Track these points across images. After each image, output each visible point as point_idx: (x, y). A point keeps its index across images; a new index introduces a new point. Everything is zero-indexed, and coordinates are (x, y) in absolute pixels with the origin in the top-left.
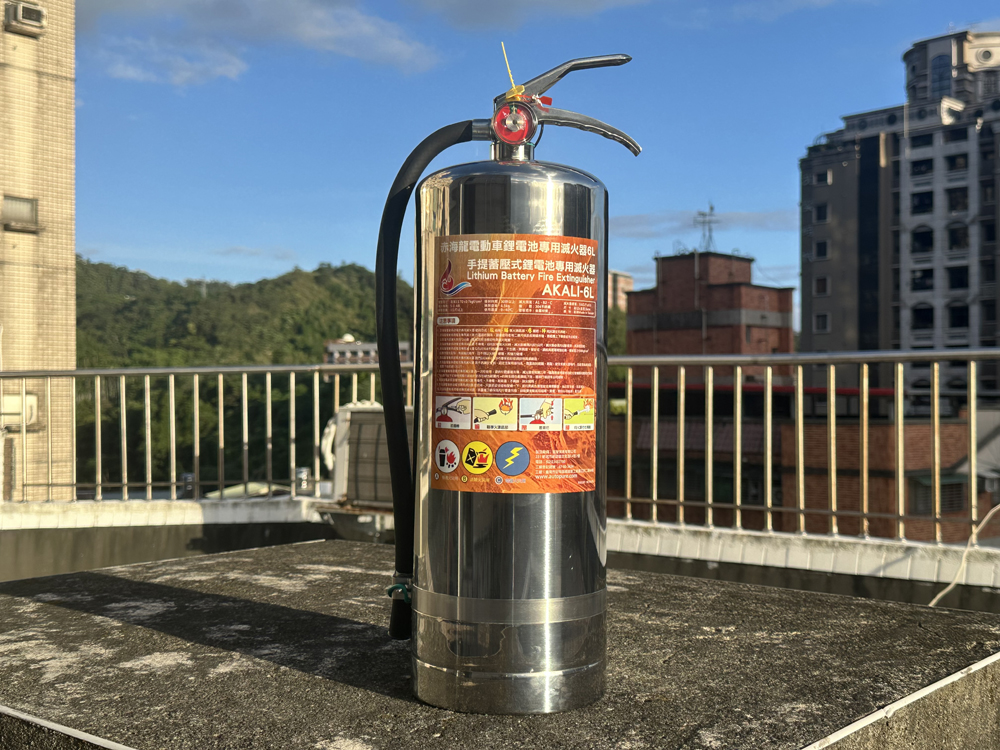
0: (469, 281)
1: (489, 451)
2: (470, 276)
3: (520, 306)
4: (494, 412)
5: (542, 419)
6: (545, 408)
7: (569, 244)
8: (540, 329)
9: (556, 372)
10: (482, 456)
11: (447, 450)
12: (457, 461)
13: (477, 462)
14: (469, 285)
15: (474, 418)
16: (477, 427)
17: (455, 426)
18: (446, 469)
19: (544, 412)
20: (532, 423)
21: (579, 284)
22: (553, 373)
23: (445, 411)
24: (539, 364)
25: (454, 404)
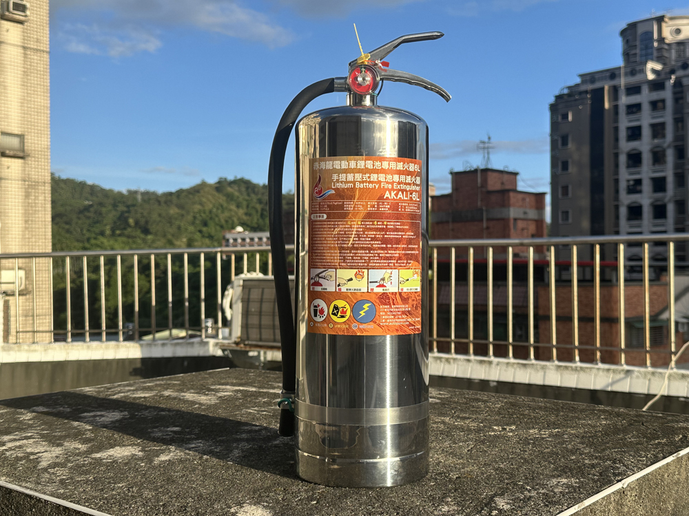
0: (333, 189)
1: (348, 306)
2: (334, 186)
3: (369, 206)
4: (351, 279)
5: (385, 284)
6: (387, 276)
7: (402, 163)
8: (383, 222)
9: (393, 252)
10: (343, 310)
11: (319, 306)
12: (326, 313)
13: (339, 314)
14: (333, 192)
15: (338, 284)
16: (340, 289)
17: (324, 289)
18: (319, 319)
19: (386, 279)
20: (377, 287)
21: (410, 190)
22: (392, 252)
23: (317, 279)
24: (382, 246)
25: (323, 274)
